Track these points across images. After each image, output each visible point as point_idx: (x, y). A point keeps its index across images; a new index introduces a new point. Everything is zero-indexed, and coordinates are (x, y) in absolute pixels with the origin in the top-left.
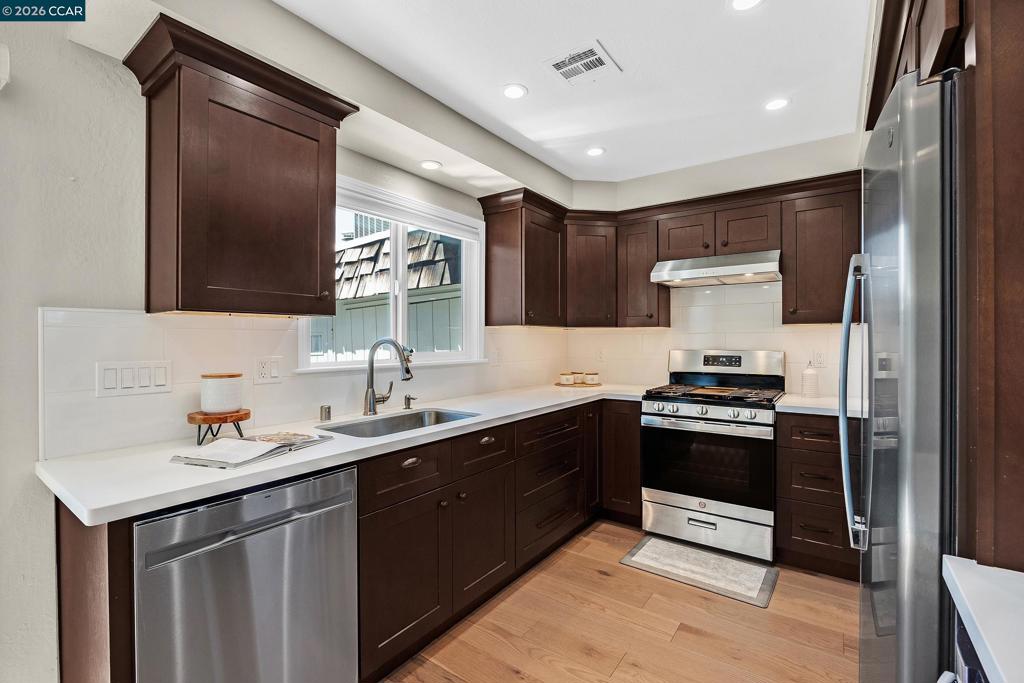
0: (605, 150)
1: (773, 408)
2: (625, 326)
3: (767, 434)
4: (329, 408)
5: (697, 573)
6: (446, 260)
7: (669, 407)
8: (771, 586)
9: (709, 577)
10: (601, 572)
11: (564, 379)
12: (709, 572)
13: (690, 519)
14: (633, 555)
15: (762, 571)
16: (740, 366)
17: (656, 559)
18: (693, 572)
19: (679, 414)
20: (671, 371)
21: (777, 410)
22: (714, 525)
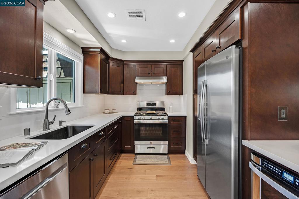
0: (127, 41)
1: (167, 116)
2: (126, 94)
3: (167, 122)
4: (29, 129)
5: (153, 161)
6: (62, 68)
7: (142, 118)
8: (169, 159)
9: (156, 161)
10: (129, 169)
11: (106, 111)
12: (155, 160)
13: (148, 147)
14: (136, 161)
15: (166, 156)
16: (155, 105)
17: (142, 161)
18: (152, 161)
19: (145, 119)
20: (138, 107)
21: (168, 116)
22: (154, 147)
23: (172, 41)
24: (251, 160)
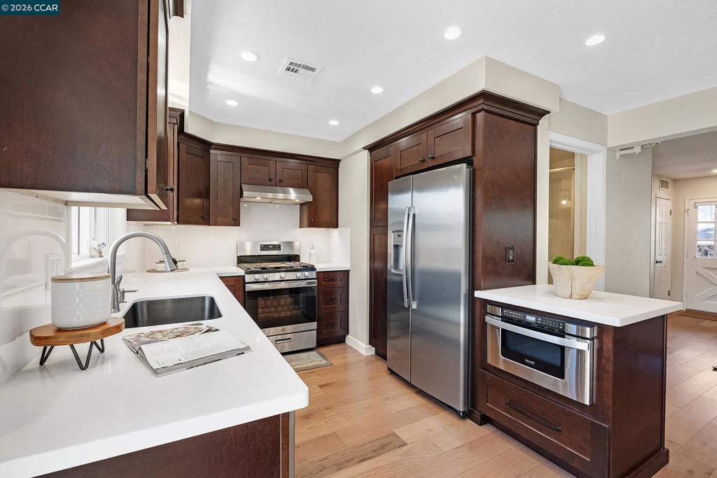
0: (240, 104)
1: (316, 270)
2: (216, 225)
3: (316, 283)
8: (323, 356)
9: (302, 364)
12: (298, 363)
13: (277, 341)
16: (280, 250)
19: (269, 280)
20: (239, 255)
21: (318, 270)
22: (289, 339)
23: (334, 123)
24: (487, 314)
